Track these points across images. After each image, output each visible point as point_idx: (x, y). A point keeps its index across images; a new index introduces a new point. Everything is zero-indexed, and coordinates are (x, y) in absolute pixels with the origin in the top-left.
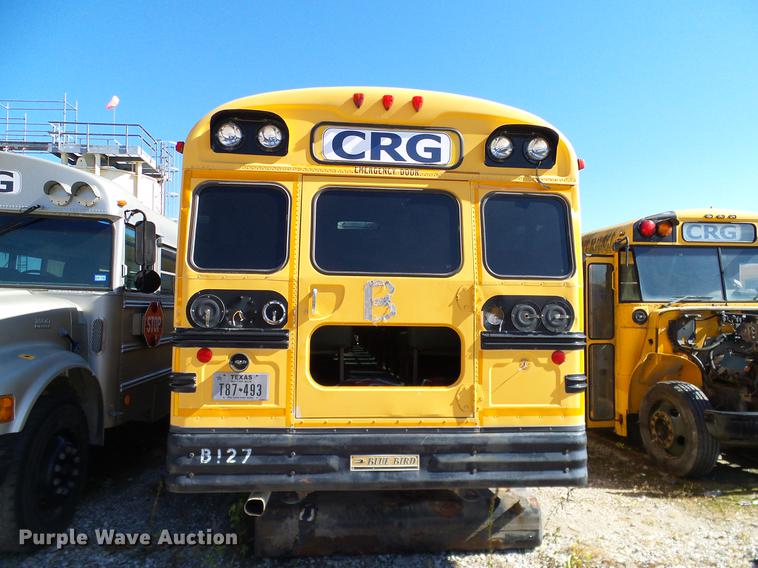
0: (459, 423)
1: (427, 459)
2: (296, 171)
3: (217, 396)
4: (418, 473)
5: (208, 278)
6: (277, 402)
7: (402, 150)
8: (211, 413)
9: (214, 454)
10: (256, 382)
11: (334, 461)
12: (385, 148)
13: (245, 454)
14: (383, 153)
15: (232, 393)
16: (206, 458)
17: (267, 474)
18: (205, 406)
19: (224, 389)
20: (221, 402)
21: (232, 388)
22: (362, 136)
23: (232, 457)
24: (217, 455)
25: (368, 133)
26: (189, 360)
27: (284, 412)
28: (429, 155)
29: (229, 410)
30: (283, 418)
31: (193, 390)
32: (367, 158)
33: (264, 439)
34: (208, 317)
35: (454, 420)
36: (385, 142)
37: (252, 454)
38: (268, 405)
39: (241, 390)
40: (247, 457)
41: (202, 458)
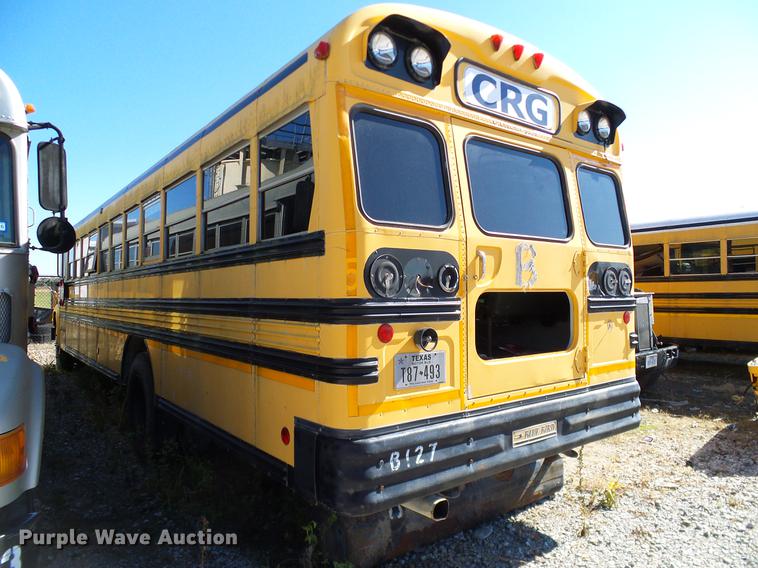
0: (577, 385)
1: (561, 422)
2: (446, 110)
3: (400, 385)
4: (556, 439)
5: (386, 234)
6: (452, 384)
7: (522, 106)
8: (394, 406)
9: (402, 457)
10: (434, 361)
11: (501, 440)
12: (510, 101)
13: (431, 448)
14: (510, 106)
15: (413, 378)
16: (395, 464)
17: (450, 468)
18: (387, 398)
19: (406, 374)
20: (403, 391)
21: (414, 371)
22: (494, 82)
23: (419, 456)
24: (405, 457)
25: (499, 80)
26: (369, 340)
27: (459, 394)
28: (539, 117)
29: (411, 399)
30: (458, 402)
31: (375, 379)
32: (498, 110)
33: (447, 428)
34: (388, 284)
35: (574, 382)
36: (511, 95)
37: (436, 449)
38: (445, 388)
39: (421, 373)
40: (433, 453)
41: (392, 464)
